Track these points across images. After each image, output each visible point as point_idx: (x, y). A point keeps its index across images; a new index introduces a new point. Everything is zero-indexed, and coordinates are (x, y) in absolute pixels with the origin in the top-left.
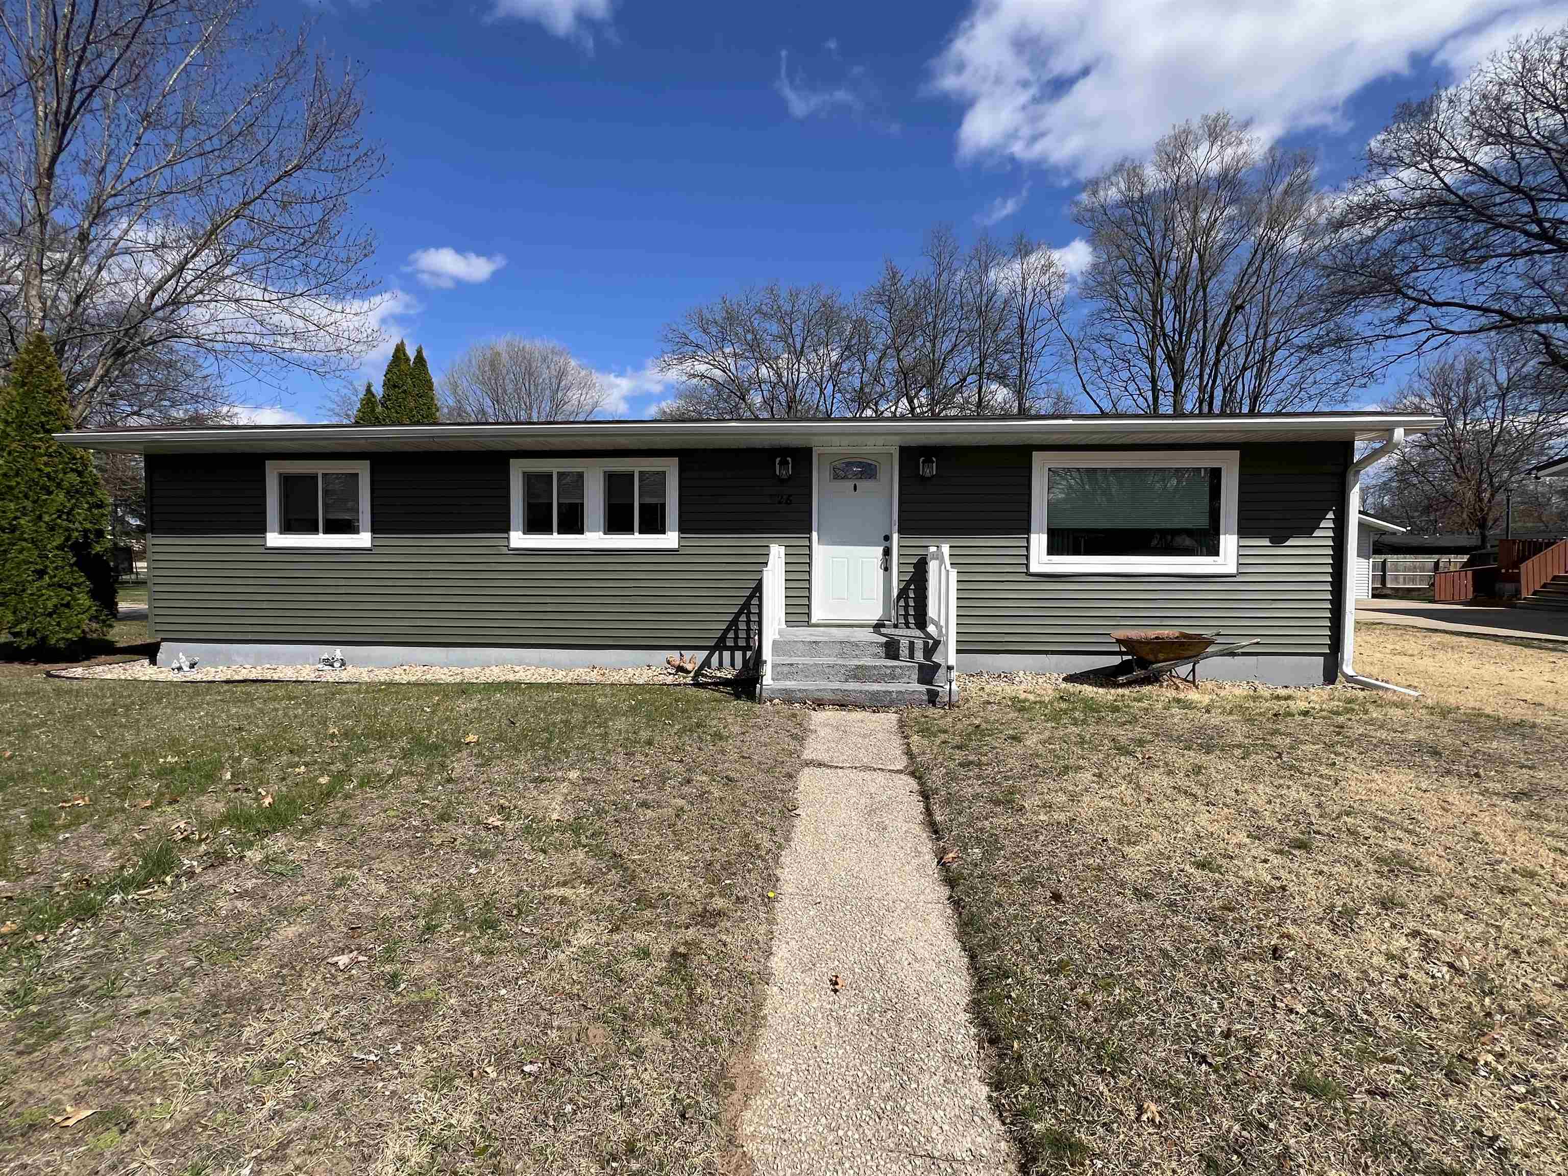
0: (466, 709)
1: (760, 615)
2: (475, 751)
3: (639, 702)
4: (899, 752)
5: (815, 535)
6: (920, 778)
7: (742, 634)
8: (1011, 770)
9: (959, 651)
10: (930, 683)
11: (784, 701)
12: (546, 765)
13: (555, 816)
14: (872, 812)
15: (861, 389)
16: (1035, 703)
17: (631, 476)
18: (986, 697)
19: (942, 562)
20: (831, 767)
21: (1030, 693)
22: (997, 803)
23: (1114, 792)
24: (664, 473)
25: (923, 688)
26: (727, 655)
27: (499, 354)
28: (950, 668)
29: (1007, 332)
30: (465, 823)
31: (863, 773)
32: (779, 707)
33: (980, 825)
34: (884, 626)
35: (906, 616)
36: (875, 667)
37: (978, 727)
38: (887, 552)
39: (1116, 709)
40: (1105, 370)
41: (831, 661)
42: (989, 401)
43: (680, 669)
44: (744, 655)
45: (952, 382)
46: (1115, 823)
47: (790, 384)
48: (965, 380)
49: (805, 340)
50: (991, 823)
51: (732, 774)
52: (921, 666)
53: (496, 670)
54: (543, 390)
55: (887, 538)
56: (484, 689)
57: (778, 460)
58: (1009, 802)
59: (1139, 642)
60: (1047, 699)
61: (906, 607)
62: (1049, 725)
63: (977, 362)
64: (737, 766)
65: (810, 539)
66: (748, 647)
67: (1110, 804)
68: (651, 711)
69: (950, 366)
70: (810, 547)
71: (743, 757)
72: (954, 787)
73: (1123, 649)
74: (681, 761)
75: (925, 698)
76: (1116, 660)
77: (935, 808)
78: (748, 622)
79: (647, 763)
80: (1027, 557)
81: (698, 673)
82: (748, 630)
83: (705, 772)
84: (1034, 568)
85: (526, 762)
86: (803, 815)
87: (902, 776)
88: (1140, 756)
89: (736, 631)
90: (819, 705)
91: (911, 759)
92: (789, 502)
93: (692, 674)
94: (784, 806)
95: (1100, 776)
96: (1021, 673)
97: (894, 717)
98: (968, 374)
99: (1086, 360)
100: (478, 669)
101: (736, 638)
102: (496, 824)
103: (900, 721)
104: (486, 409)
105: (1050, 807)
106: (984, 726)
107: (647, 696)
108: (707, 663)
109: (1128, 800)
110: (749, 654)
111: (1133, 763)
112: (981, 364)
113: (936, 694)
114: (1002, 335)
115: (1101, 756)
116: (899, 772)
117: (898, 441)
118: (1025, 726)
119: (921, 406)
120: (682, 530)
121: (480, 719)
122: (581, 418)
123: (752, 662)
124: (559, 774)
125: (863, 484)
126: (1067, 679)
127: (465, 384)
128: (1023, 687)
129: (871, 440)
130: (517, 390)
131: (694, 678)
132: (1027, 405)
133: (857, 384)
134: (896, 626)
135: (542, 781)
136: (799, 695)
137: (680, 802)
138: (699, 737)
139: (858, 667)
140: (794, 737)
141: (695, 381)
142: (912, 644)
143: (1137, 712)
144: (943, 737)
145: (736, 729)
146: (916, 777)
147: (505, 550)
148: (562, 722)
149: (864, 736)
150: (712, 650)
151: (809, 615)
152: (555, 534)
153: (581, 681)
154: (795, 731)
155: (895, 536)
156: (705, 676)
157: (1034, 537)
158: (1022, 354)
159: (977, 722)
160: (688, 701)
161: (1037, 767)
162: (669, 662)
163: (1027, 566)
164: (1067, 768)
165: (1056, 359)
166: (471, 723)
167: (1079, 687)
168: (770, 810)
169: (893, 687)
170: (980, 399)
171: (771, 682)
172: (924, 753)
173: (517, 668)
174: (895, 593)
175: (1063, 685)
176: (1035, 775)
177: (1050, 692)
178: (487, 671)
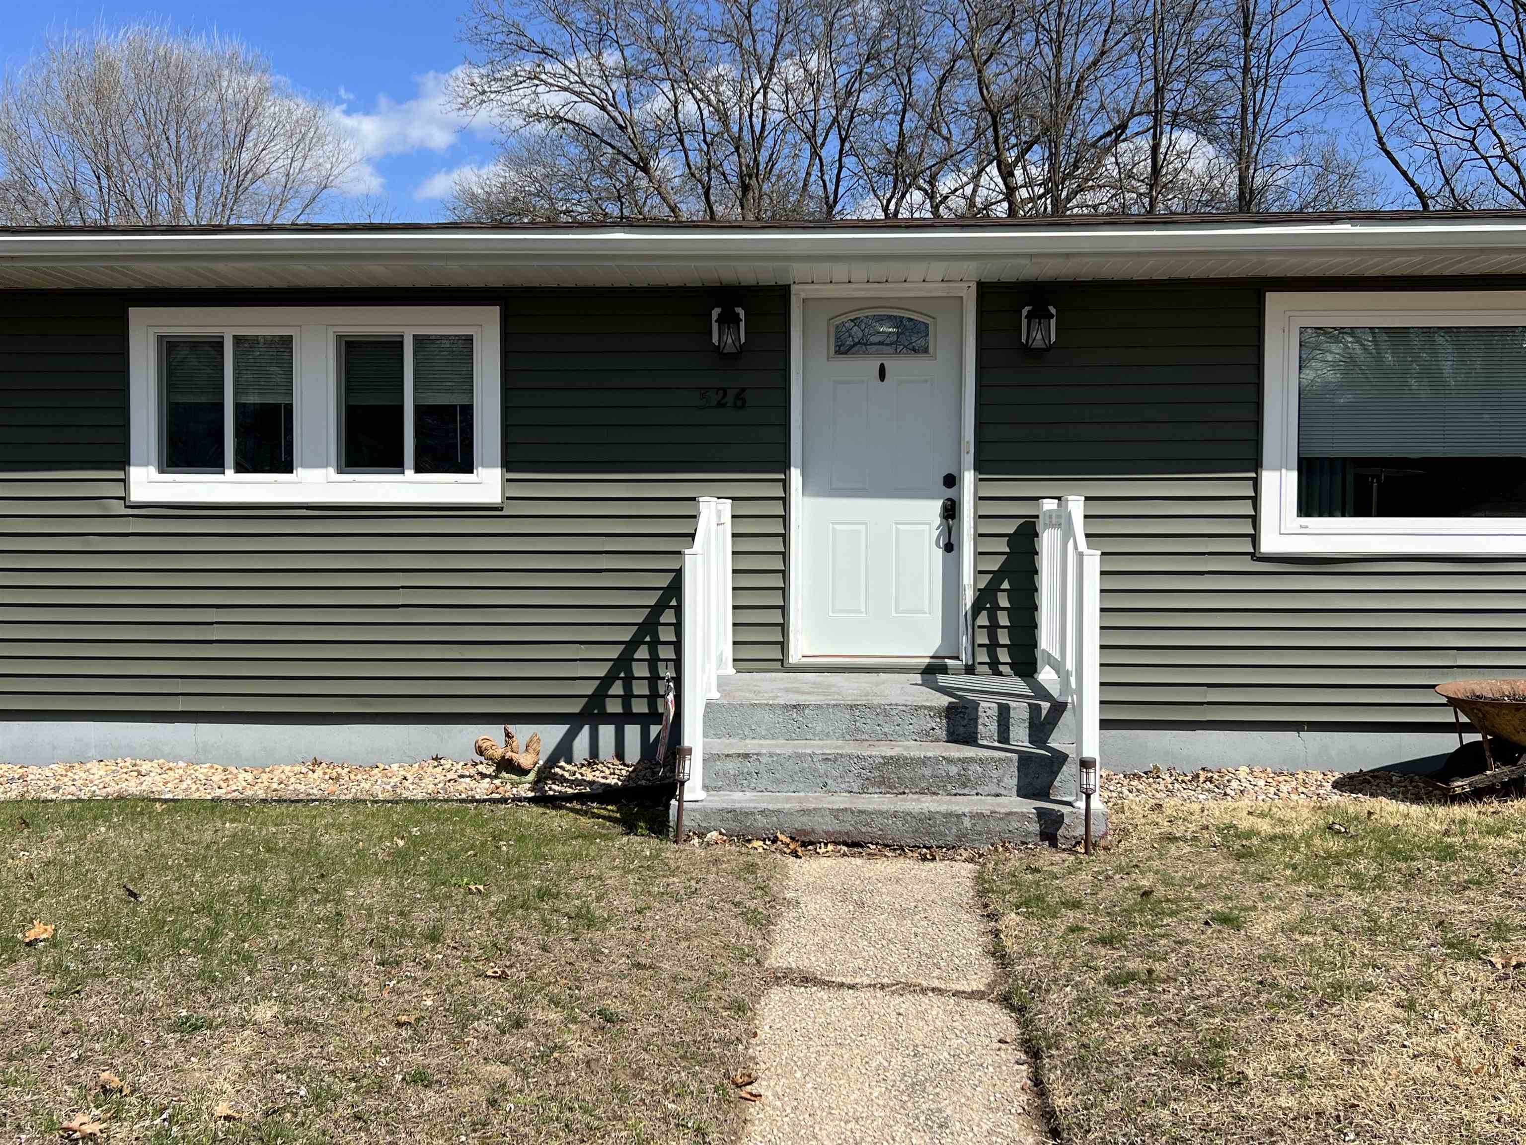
0: (29, 863)
1: (678, 645)
2: (47, 960)
3: (413, 842)
4: (975, 951)
5: (795, 475)
6: (1021, 1010)
7: (641, 688)
8: (1219, 992)
9: (1105, 724)
10: (1043, 793)
11: (730, 836)
12: (204, 991)
13: (222, 1109)
14: (915, 1088)
15: (901, 147)
16: (1273, 838)
17: (397, 345)
18: (1166, 827)
19: (1068, 533)
20: (827, 984)
21: (1262, 815)
22: (1186, 1067)
23: (1441, 1043)
24: (469, 339)
25: (1029, 806)
26: (607, 732)
27: (110, 66)
28: (1086, 764)
29: (1215, 21)
30: (19, 1128)
31: (898, 999)
32: (718, 851)
33: (1149, 1117)
34: (944, 670)
35: (992, 647)
36: (924, 761)
37: (1146, 894)
38: (951, 511)
39: (1447, 853)
40: (1428, 105)
41: (831, 747)
42: (1177, 172)
43: (506, 765)
44: (645, 734)
45: (1098, 130)
46: (1443, 1115)
47: (747, 136)
48: (1123, 127)
49: (780, 39)
50: (1174, 1113)
51: (613, 1005)
52: (1025, 761)
53: (98, 771)
54: (209, 148)
55: (951, 481)
56: (70, 815)
57: (716, 313)
58: (1212, 1065)
59: (1496, 704)
60: (1298, 830)
61: (993, 628)
62: (1301, 889)
63: (1150, 87)
64: (625, 985)
65: (785, 484)
66: (654, 717)
67: (1432, 1071)
68: (437, 862)
69: (1093, 96)
70: (785, 501)
71: (639, 966)
72: (1096, 1030)
73: (1464, 719)
74: (503, 977)
75: (1035, 827)
76: (1448, 743)
77: (1053, 1077)
78: (653, 661)
79: (427, 984)
80: (1255, 520)
81: (545, 774)
82: (654, 679)
83: (555, 1002)
84: (1270, 544)
85: (160, 985)
86: (768, 1095)
87: (984, 1006)
88: (1498, 961)
89: (629, 680)
90: (804, 844)
91: (1004, 966)
92: (740, 402)
93: (531, 777)
94: (726, 1076)
95: (1410, 1006)
96: (1243, 772)
97: (965, 870)
98: (1132, 115)
99: (1388, 82)
100: (60, 769)
101: (627, 697)
102: (88, 1129)
103: (979, 878)
104: (80, 187)
105: (1302, 1077)
106: (1160, 892)
107: (432, 828)
108: (564, 751)
109: (1472, 1061)
110: (654, 730)
111: (1485, 978)
112: (1159, 91)
113: (1059, 819)
114: (1201, 33)
115: (1413, 961)
116: (973, 995)
117: (972, 271)
118: (1251, 891)
119: (1029, 183)
120: (509, 463)
121: (61, 886)
122: (285, 218)
123: (661, 750)
124: (235, 1010)
125: (896, 366)
126: (1338, 785)
127: (36, 132)
128: (1246, 802)
129: (916, 270)
130: (152, 150)
131: (537, 784)
132: (1258, 181)
133: (890, 134)
134: (970, 670)
135: (196, 1028)
136: (762, 821)
137: (500, 1071)
138: (544, 920)
139: (888, 761)
140: (752, 918)
141: (540, 128)
142: (1004, 712)
143: (1493, 858)
144: (1071, 916)
145: (624, 902)
146: (1012, 1008)
147: (118, 508)
148: (241, 890)
149: (902, 913)
150: (575, 721)
151: (783, 645)
152: (230, 473)
153: (289, 795)
154: (752, 904)
155: (969, 478)
156: (562, 780)
157: (1268, 478)
158: (1246, 70)
159: (1145, 883)
160: (521, 839)
161: (1274, 986)
162: (480, 751)
163: (1255, 539)
164: (1338, 987)
165: (1319, 80)
166: (39, 895)
167: (1368, 802)
168: (694, 1087)
169: (964, 805)
170: (1156, 170)
171: (701, 795)
172: (1030, 955)
173: (145, 767)
174: (969, 598)
175: (1336, 798)
176: (1269, 1004)
177: (1305, 813)
178: (79, 774)
